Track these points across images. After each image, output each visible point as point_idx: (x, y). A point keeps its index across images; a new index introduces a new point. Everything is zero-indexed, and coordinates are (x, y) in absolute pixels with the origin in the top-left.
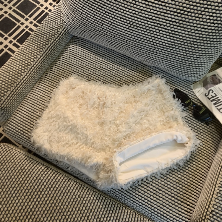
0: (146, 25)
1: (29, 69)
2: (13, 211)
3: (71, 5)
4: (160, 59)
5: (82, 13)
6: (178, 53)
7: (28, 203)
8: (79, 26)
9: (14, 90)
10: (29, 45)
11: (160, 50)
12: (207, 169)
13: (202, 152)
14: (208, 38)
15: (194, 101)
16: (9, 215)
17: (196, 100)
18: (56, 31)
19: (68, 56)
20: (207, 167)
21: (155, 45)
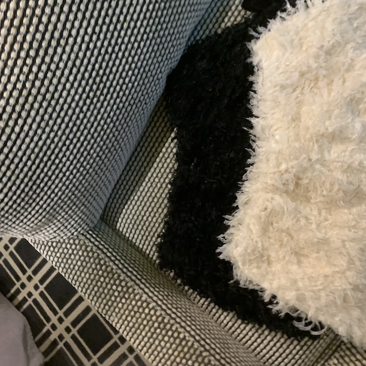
1: (172, 321)
3: (40, 221)
4: (176, 31)
8: (85, 207)
9: (217, 357)
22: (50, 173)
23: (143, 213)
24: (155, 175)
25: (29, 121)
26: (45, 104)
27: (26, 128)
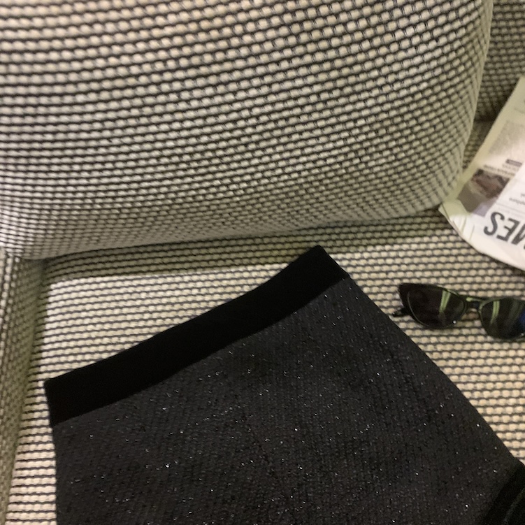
4: (325, 203)
6: (371, 164)
11: (316, 184)
14: (436, 85)
19: (63, 324)
21: (295, 179)
22: (55, 168)
23: (88, 307)
24: (148, 289)
25: (102, 106)
26: (135, 112)
27: (90, 108)
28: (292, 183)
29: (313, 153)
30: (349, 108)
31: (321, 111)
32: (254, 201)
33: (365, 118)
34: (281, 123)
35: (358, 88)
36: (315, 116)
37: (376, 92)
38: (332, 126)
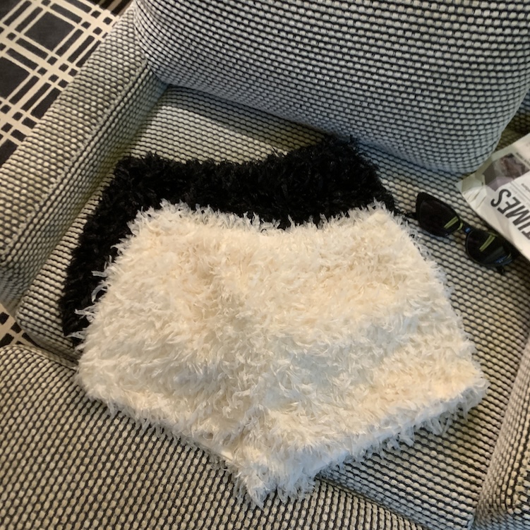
0: (342, 43)
1: (67, 168)
2: (52, 502)
3: (158, 9)
4: (378, 123)
5: (185, 25)
6: (422, 105)
7: (87, 482)
8: (179, 59)
9: (36, 221)
10: (63, 112)
11: (377, 102)
12: (509, 378)
13: (494, 338)
14: (491, 64)
15: (465, 220)
16: (42, 514)
17: (470, 217)
18: (126, 74)
19: (159, 133)
20: (508, 374)
21: (364, 91)
28: (361, 93)
29: (384, 75)
30: (422, 51)
31: (402, 45)
32: (328, 96)
33: (431, 65)
34: (372, 42)
35: (434, 39)
36: (396, 47)
37: (445, 48)
38: (406, 60)
